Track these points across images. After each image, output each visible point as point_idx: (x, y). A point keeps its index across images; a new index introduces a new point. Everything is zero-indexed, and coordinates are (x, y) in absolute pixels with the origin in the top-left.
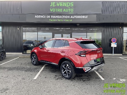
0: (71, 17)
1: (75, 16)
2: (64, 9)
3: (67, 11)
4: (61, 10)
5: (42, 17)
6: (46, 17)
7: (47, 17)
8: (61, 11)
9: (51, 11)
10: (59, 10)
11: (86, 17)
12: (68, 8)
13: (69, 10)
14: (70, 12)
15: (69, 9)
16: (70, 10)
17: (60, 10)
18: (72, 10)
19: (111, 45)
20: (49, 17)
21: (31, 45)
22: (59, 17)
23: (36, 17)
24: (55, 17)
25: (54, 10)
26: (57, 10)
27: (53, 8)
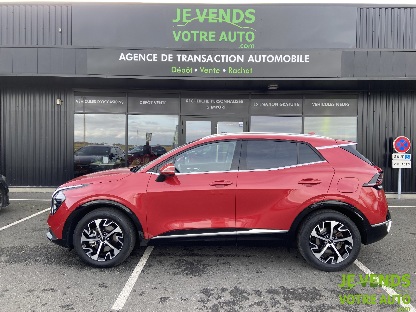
1: (264, 56)
2: (223, 33)
4: (212, 35)
5: (145, 58)
6: (159, 58)
7: (164, 58)
8: (210, 40)
9: (177, 39)
10: (204, 37)
11: (303, 59)
16: (244, 36)
17: (207, 38)
20: (170, 58)
21: (101, 160)
22: (206, 57)
23: (122, 57)
24: (190, 58)
25: (186, 36)
26: (198, 35)
27: (183, 29)
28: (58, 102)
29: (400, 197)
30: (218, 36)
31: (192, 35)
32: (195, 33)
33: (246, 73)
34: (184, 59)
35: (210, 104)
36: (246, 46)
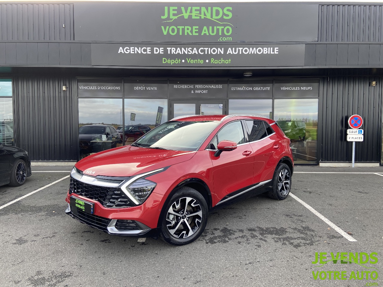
0: (230, 51)
1: (241, 49)
2: (205, 28)
3: (213, 32)
5: (140, 50)
6: (152, 51)
7: (157, 51)
8: (194, 34)
9: (165, 33)
10: (189, 31)
12: (217, 24)
13: (218, 30)
14: (223, 35)
15: (220, 28)
16: (223, 30)
17: (192, 31)
18: (228, 31)
19: (346, 134)
20: (161, 51)
21: (101, 138)
22: (192, 50)
23: (121, 50)
24: (179, 51)
25: (173, 31)
26: (183, 30)
27: (170, 25)
28: (64, 88)
29: (354, 165)
30: (200, 30)
31: (178, 30)
32: (181, 28)
33: (225, 63)
34: (173, 51)
35: (195, 89)
36: (225, 39)
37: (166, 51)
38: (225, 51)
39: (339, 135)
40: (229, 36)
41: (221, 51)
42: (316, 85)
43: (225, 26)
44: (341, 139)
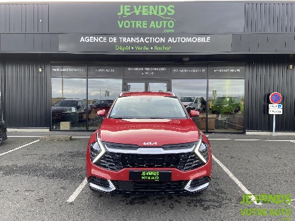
1: (179, 38)
2: (153, 22)
3: (159, 25)
4: (145, 23)
5: (98, 40)
6: (107, 40)
7: (111, 40)
8: (144, 27)
9: (121, 26)
10: (140, 25)
11: (206, 40)
12: (162, 19)
13: (163, 23)
14: (167, 28)
15: (165, 22)
16: (167, 23)
17: (142, 25)
18: (171, 24)
19: (268, 108)
20: (115, 40)
21: (71, 109)
22: (140, 39)
23: (82, 39)
24: (129, 40)
25: (127, 24)
26: (135, 24)
27: (125, 19)
28: (40, 70)
29: (274, 134)
30: (149, 24)
31: (131, 24)
32: (133, 22)
33: (167, 50)
34: (124, 40)
35: (144, 71)
36: (168, 31)
37: (118, 40)
38: (167, 40)
39: (262, 108)
40: (171, 29)
41: (162, 40)
42: (243, 68)
43: (168, 20)
44: (264, 113)
